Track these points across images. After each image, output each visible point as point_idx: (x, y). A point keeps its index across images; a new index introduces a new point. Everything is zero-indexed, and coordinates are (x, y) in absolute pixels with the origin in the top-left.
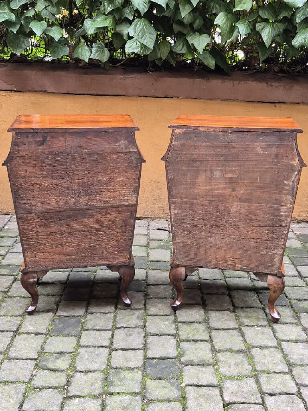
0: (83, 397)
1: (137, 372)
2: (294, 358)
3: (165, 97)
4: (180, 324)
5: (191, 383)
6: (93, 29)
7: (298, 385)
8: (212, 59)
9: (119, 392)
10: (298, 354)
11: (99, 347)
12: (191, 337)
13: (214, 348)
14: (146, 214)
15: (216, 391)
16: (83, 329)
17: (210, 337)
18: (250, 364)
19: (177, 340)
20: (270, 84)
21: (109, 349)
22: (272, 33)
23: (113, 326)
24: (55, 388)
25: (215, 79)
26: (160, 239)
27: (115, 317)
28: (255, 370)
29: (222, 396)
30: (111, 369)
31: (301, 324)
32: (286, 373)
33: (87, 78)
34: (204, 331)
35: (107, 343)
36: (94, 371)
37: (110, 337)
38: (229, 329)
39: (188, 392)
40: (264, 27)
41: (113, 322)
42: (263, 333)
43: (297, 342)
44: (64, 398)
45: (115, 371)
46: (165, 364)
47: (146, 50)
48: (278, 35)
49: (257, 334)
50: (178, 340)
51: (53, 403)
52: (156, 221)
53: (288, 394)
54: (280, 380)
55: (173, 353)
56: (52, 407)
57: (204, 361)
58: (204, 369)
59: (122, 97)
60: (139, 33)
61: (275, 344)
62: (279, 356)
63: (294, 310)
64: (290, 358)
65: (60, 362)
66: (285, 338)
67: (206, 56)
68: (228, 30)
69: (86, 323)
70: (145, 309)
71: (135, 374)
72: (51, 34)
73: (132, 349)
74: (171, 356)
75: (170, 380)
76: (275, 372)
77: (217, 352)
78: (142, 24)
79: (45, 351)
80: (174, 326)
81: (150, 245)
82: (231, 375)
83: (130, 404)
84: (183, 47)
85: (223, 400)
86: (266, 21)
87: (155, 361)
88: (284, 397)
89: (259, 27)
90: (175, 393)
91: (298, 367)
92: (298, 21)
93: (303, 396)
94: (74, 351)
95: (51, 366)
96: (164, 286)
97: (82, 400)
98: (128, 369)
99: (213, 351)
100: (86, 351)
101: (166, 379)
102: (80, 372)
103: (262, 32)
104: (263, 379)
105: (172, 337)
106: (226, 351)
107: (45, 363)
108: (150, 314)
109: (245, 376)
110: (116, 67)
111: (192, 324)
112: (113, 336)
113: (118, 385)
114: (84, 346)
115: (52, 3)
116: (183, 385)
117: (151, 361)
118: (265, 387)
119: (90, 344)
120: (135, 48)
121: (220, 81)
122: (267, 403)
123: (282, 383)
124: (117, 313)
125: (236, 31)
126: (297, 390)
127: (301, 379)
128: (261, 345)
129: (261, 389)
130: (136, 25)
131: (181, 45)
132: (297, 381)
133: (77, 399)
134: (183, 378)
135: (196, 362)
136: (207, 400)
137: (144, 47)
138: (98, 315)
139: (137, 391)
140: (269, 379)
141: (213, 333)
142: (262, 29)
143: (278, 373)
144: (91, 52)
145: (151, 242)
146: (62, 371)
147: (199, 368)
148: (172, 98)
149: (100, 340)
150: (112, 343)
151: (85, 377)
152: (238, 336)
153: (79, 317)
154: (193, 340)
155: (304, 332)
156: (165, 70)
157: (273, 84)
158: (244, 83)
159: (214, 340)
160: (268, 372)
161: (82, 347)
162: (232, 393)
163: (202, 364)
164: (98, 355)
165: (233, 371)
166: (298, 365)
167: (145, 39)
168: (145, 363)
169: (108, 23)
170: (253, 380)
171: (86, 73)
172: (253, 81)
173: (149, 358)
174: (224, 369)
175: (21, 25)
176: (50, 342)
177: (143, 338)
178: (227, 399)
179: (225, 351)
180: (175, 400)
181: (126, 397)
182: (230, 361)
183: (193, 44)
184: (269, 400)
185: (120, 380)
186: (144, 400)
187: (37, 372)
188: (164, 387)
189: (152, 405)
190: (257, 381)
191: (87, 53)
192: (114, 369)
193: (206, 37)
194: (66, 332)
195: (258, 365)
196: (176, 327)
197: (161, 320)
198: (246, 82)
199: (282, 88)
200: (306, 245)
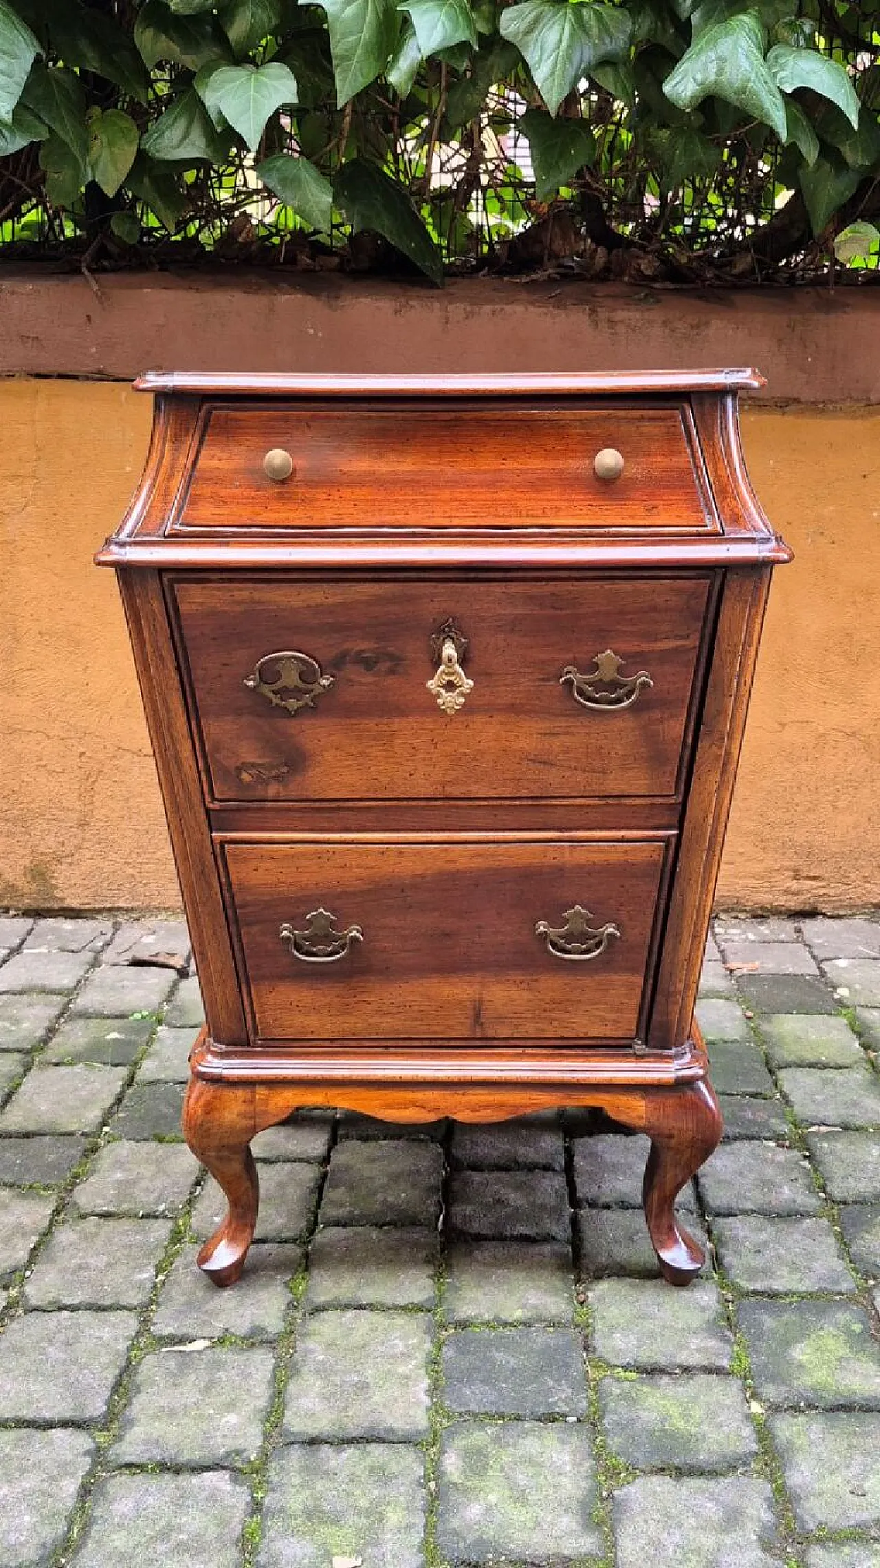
14: (109, 894)
20: (603, 314)
25: (366, 297)
26: (120, 1011)
40: (536, 21)
48: (607, 61)
52: (151, 922)
81: (54, 1041)
89: (512, 21)
103: (527, 45)
121: (385, 303)
142: (529, 31)
145: (67, 1026)
157: (621, 315)
158: (493, 313)
172: (533, 303)
193: (279, 77)
198: (502, 309)
199: (657, 331)
200: (765, 1027)
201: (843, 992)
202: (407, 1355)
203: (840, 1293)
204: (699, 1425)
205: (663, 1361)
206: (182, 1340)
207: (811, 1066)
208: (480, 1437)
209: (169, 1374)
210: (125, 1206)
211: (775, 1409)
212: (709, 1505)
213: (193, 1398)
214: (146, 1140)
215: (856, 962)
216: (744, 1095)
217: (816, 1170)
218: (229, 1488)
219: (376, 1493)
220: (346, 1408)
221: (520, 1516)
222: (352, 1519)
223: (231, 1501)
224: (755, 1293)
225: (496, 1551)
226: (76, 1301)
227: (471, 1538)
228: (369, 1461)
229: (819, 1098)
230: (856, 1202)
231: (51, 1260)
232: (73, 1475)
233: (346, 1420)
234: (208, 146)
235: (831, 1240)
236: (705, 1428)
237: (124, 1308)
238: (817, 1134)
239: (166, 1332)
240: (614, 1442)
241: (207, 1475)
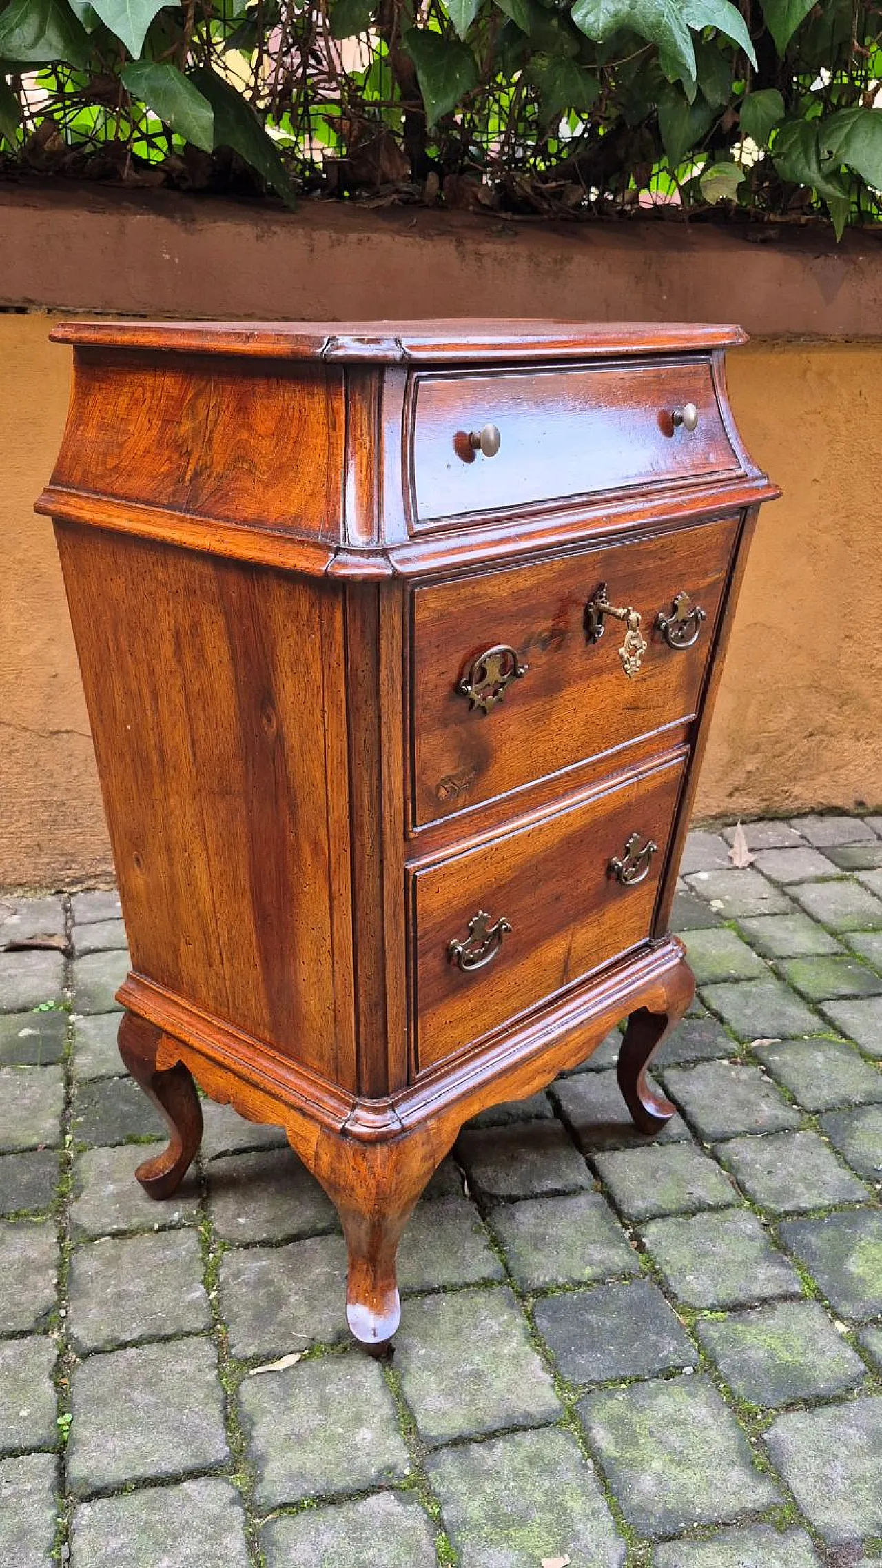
8: (192, 95)
20: (470, 246)
25: (225, 220)
26: (21, 1002)
52: (6, 899)
67: (165, 83)
84: (40, 34)
121: (248, 229)
131: (33, 20)
148: (21, 310)
157: (487, 247)
158: (360, 241)
172: (398, 233)
183: (90, 11)
198: (369, 239)
199: (522, 266)
201: (717, 905)
202: (505, 1334)
203: (859, 1202)
204: (804, 1354)
205: (742, 1296)
206: (270, 1358)
208: (617, 1403)
209: (276, 1398)
210: (135, 1222)
211: (857, 1325)
212: (851, 1431)
213: (315, 1419)
214: (120, 1144)
215: (715, 873)
217: (779, 1084)
218: (400, 1509)
219: (547, 1484)
220: (473, 1400)
221: (689, 1478)
222: (537, 1516)
223: (408, 1523)
224: (788, 1213)
225: (687, 1519)
226: (135, 1336)
227: (658, 1510)
228: (523, 1452)
229: (748, 1012)
230: (827, 1110)
231: (84, 1294)
232: (230, 1529)
233: (480, 1414)
234: (66, 47)
235: (826, 1151)
236: (811, 1356)
237: (188, 1334)
238: (761, 1046)
239: (250, 1352)
240: (739, 1386)
241: (372, 1500)
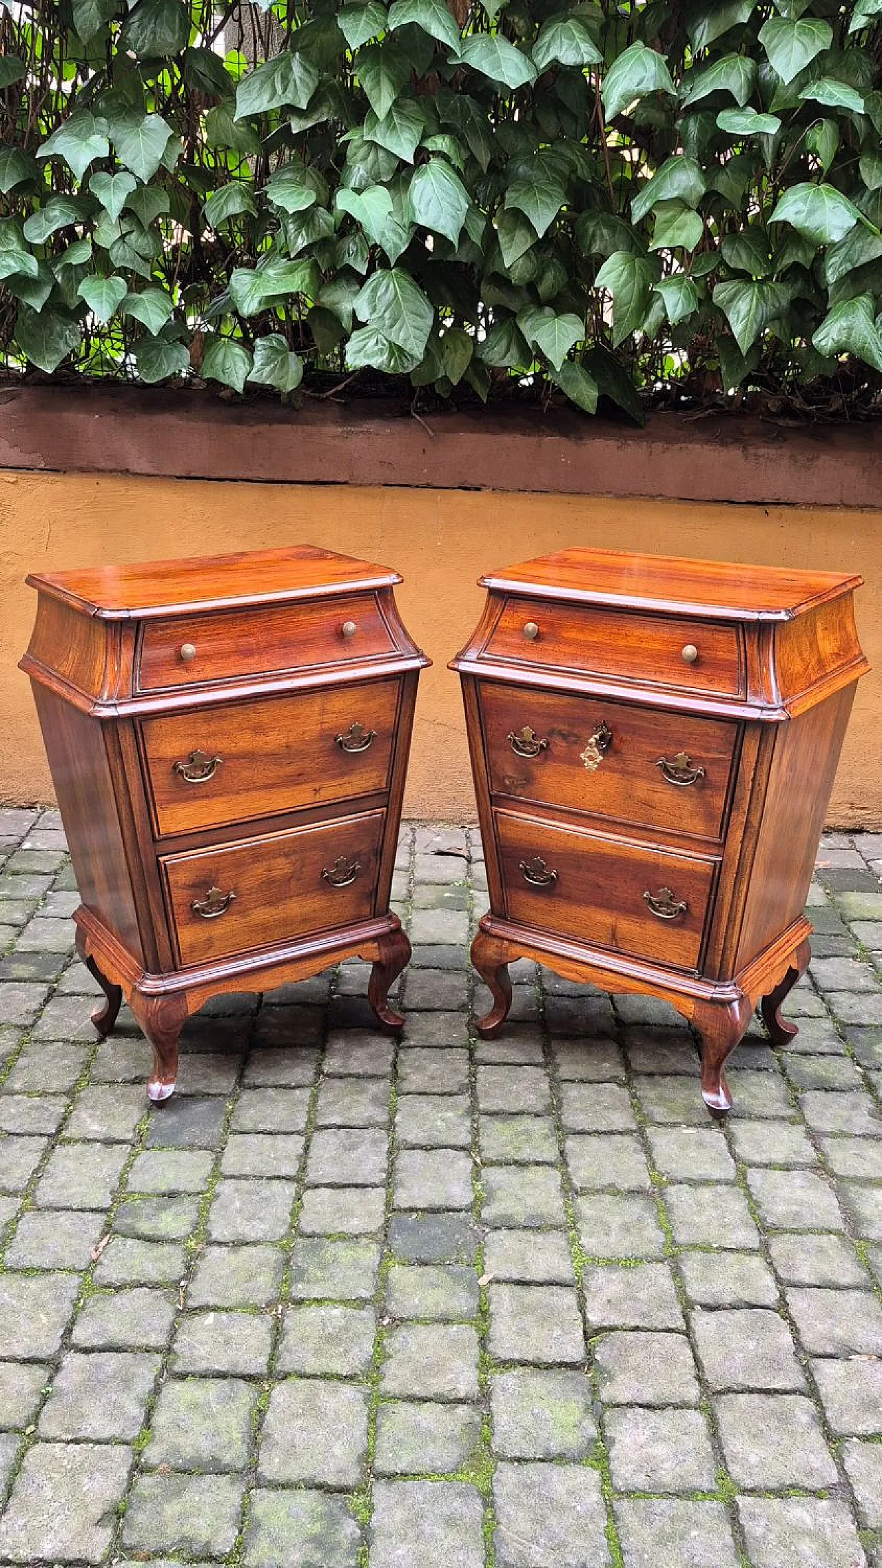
0: (227, 1310)
1: (367, 1246)
2: (777, 1211)
3: (460, 488)
4: (483, 1119)
5: (504, 1274)
6: (256, 301)
7: (782, 1285)
8: (587, 382)
9: (319, 1297)
10: (788, 1201)
11: (269, 1178)
12: (512, 1154)
13: (571, 1184)
15: (568, 1298)
16: (229, 1130)
17: (562, 1153)
18: (660, 1227)
19: (475, 1162)
20: (751, 450)
21: (295, 1185)
22: (756, 313)
23: (309, 1121)
24: (154, 1286)
25: (599, 437)
26: (444, 881)
27: (315, 1098)
28: (674, 1242)
29: (582, 1309)
30: (301, 1236)
31: (804, 1121)
32: (751, 1252)
33: (241, 434)
34: (546, 1137)
35: (290, 1169)
36: (255, 1243)
37: (301, 1151)
38: (611, 1133)
39: (494, 1300)
40: (735, 295)
41: (309, 1112)
42: (700, 1144)
43: (788, 1170)
44: (179, 1312)
45: (311, 1245)
46: (441, 1224)
47: (405, 360)
48: (776, 318)
49: (684, 1147)
50: (478, 1160)
51: (150, 1324)
52: (434, 828)
53: (752, 1306)
54: (736, 1269)
55: (461, 1195)
56: (146, 1334)
57: (541, 1217)
58: (540, 1239)
59: (338, 487)
60: (384, 312)
61: (731, 1174)
62: (736, 1206)
63: (789, 1083)
64: (767, 1212)
65: (170, 1219)
66: (757, 1158)
67: (572, 375)
68: (633, 304)
69: (236, 1113)
70: (395, 1076)
71: (360, 1251)
72: (140, 316)
73: (356, 1186)
74: (456, 1205)
75: (451, 1267)
76: (725, 1249)
77: (577, 1193)
78: (391, 285)
79: (129, 1189)
80: (468, 1123)
81: (414, 896)
82: (608, 1255)
83: (346, 1329)
84: (507, 351)
85: (585, 1321)
86: (743, 276)
87: (414, 1215)
88: (740, 1315)
89: (721, 293)
90: (462, 1303)
91: (786, 1236)
92: (831, 277)
93: (793, 1312)
94: (204, 1188)
95: (145, 1227)
96: (448, 1014)
97: (224, 1316)
98: (344, 1237)
99: (567, 1192)
100: (237, 1190)
101: (442, 1264)
102: (220, 1244)
103: (729, 309)
104: (692, 1266)
105: (462, 1153)
106: (601, 1191)
107: (129, 1221)
108: (405, 1091)
109: (646, 1257)
110: (323, 400)
111: (518, 1118)
112: (307, 1148)
113: (317, 1281)
114: (232, 1177)
115: (139, 224)
116: (483, 1281)
117: (405, 1216)
118: (696, 1286)
119: (247, 1170)
120: (374, 355)
121: (612, 444)
122: (696, 1328)
123: (741, 1278)
124: (321, 1087)
125: (657, 305)
126: (778, 1295)
127: (789, 1268)
128: (694, 1177)
129: (685, 1292)
130: (375, 290)
131: (504, 343)
132: (780, 1271)
133: (212, 1314)
134: (484, 1263)
135: (521, 1219)
136: (542, 1321)
137: (396, 351)
138: (271, 1092)
139: (366, 1294)
140: (707, 1265)
141: (571, 1144)
142: (731, 300)
143: (731, 1250)
144: (252, 363)
145: (418, 889)
146: (173, 1241)
147: (529, 1235)
148: (478, 489)
149: (275, 1159)
150: (303, 1168)
151: (232, 1257)
152: (635, 1150)
153: (220, 1099)
154: (516, 1163)
155: (809, 1143)
156: (459, 410)
157: (762, 451)
159: (572, 1162)
160: (705, 1249)
161: (226, 1178)
162: (609, 1301)
163: (537, 1226)
164: (266, 1199)
165: (618, 1245)
166: (787, 1231)
167: (401, 329)
168: (387, 1220)
169: (297, 282)
170: (664, 1269)
171: (239, 421)
172: (707, 442)
173: (399, 1210)
174: (593, 1240)
175: (56, 286)
176: (142, 1166)
177: (385, 1155)
178: (594, 1318)
179: (597, 1191)
180: (462, 1320)
181: (337, 1312)
182: (607, 1217)
183: (535, 342)
184: (704, 1323)
185: (323, 1267)
186: (382, 1317)
187: (108, 1243)
188: (435, 1286)
189: (403, 1332)
190: (677, 1273)
191: (240, 364)
192: (309, 1237)
193: (573, 323)
194: (185, 1138)
195: (683, 1229)
196: (472, 1126)
197: (435, 1106)
199: (785, 462)
200: (838, 899)
204: (833, 1074)
205: (809, 1050)
207: (868, 920)
211: (869, 1069)
212: (843, 1101)
213: (584, 1058)
216: (831, 935)
218: (618, 1089)
223: (621, 1093)
224: (852, 1025)
228: (677, 1082)
229: (875, 937)
232: (543, 1082)
233: (661, 1068)
234: (520, 356)
236: (836, 1075)
237: (529, 1022)
238: (876, 955)
239: (556, 1033)
240: (794, 1079)
241: (605, 1084)
